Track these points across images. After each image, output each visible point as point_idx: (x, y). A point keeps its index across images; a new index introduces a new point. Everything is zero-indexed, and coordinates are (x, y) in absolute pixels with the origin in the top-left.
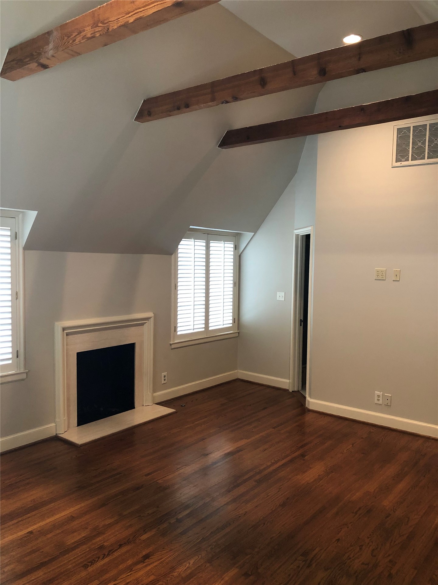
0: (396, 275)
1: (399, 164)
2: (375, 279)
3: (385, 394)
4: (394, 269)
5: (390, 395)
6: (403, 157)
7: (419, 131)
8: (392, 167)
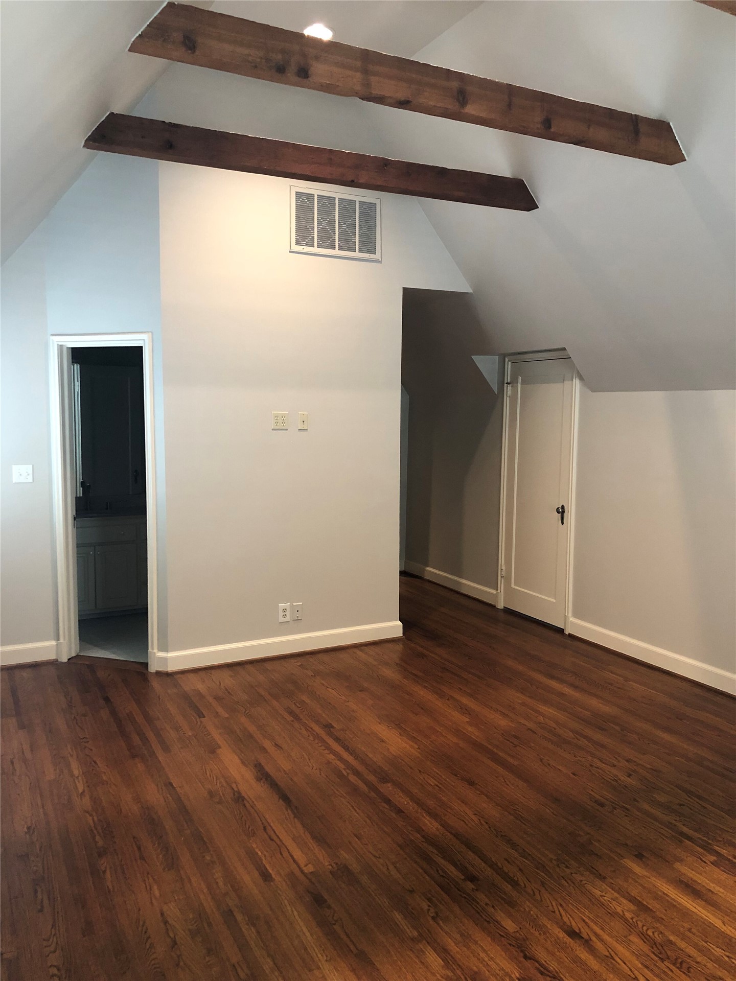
0: (303, 422)
1: (299, 248)
2: (273, 429)
3: (294, 604)
4: (300, 413)
5: (301, 603)
6: (304, 238)
7: (327, 203)
8: (290, 252)
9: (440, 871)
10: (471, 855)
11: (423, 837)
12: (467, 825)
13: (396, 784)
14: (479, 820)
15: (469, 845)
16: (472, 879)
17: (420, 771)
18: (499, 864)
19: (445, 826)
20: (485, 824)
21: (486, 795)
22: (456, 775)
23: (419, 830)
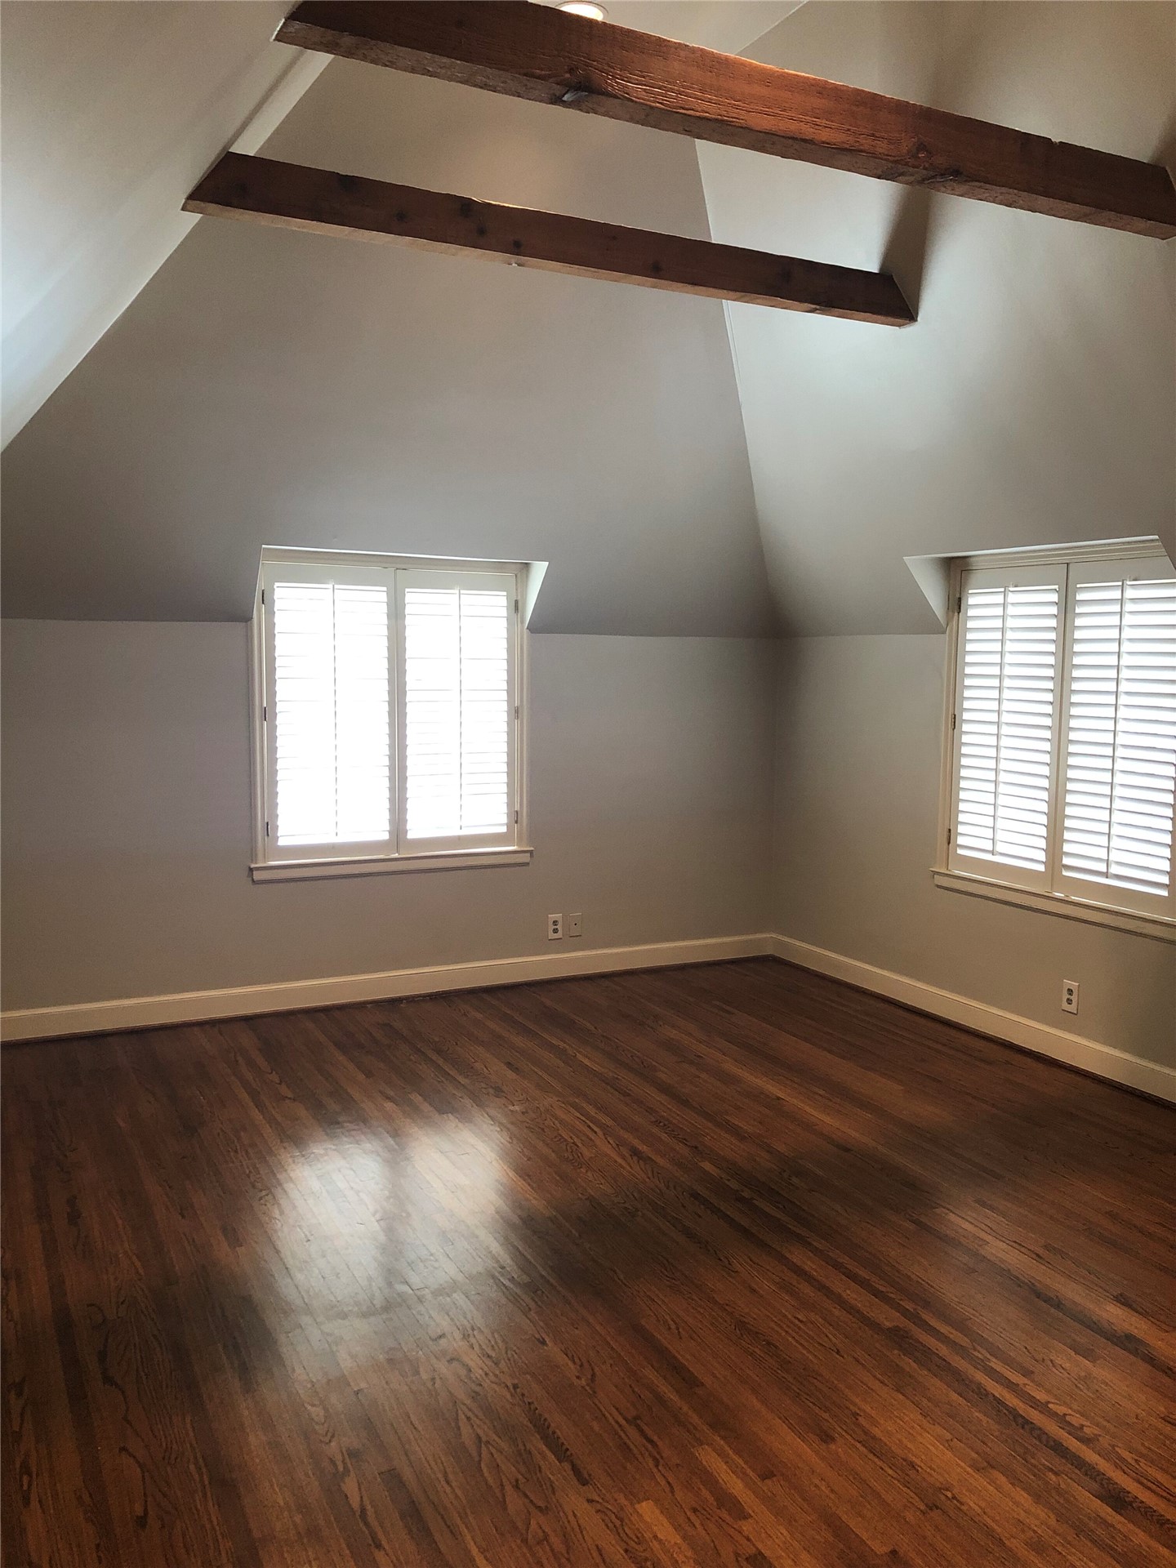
9: (781, 1207)
10: (744, 1222)
11: (810, 1244)
12: (749, 1257)
13: (875, 1326)
14: (730, 1264)
15: (746, 1232)
16: (741, 1199)
17: (838, 1352)
18: (709, 1212)
19: (782, 1259)
20: (722, 1258)
21: (716, 1302)
22: (769, 1343)
23: (816, 1251)
